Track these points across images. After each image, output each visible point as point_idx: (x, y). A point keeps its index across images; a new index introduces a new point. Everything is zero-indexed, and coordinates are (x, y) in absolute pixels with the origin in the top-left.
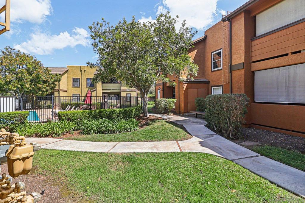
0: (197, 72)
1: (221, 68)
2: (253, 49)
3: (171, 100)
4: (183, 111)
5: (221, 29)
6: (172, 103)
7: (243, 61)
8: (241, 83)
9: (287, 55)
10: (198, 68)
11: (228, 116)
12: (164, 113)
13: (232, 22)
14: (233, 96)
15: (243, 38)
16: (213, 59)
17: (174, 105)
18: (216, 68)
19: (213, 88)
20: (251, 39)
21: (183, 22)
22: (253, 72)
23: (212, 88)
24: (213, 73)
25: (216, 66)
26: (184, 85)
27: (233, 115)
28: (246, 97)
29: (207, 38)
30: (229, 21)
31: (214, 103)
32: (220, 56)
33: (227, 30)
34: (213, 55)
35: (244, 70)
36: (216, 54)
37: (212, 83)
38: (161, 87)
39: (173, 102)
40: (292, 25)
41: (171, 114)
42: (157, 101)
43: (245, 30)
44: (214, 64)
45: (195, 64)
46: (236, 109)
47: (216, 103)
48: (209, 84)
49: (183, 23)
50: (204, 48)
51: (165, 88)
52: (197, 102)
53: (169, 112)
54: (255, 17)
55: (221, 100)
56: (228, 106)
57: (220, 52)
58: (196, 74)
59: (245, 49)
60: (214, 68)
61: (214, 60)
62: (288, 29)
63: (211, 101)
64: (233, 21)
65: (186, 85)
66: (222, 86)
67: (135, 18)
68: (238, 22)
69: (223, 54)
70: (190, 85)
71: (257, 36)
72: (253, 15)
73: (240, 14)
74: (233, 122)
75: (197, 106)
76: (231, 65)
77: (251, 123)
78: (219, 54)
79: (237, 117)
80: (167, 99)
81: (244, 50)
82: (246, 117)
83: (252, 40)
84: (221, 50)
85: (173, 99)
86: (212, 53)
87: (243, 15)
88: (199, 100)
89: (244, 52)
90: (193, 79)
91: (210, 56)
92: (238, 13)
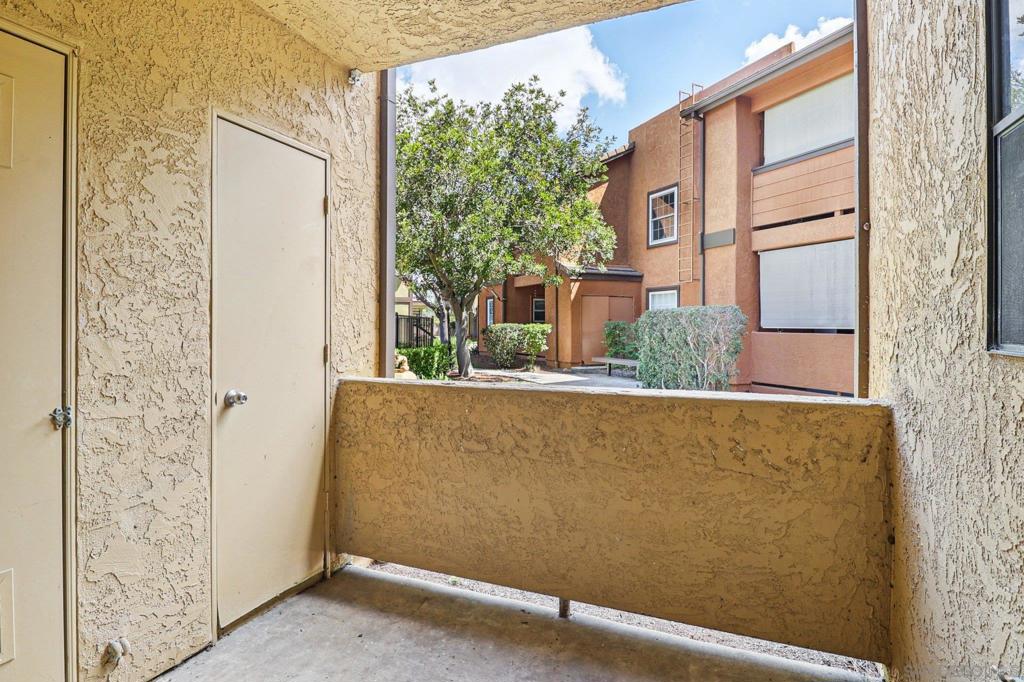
0: (613, 249)
1: (674, 238)
2: (757, 195)
3: (536, 327)
4: (568, 359)
5: (675, 128)
6: (539, 335)
7: (734, 226)
8: (727, 281)
9: (831, 215)
10: (615, 237)
11: (699, 358)
12: (513, 367)
13: (707, 123)
14: (710, 312)
15: (734, 168)
16: (654, 212)
17: (545, 342)
18: (661, 237)
19: (653, 295)
20: (753, 171)
21: (580, 112)
22: (756, 253)
23: (651, 294)
24: (653, 252)
25: (662, 231)
26: (572, 284)
27: (708, 355)
28: (739, 313)
29: (637, 150)
30: (700, 119)
31: (662, 329)
32: (673, 206)
33: (691, 136)
34: (653, 200)
35: (734, 247)
36: (661, 198)
37: (648, 282)
38: (499, 290)
39: (543, 333)
40: (842, 146)
41: (535, 368)
42: (491, 332)
43: (738, 146)
44: (655, 227)
45: (606, 226)
46: (717, 342)
47: (670, 330)
48: (641, 282)
49: (579, 115)
50: (628, 178)
51: (512, 294)
52: (609, 334)
53: (529, 362)
54: (762, 114)
55: (683, 321)
56: (699, 335)
57: (672, 195)
58: (610, 256)
59: (738, 196)
60: (655, 238)
61: (654, 216)
62: (833, 155)
63: (656, 325)
64: (709, 120)
65: (578, 284)
66: (677, 288)
67: (437, 87)
68: (722, 124)
69: (679, 200)
70: (590, 284)
71: (767, 162)
72: (757, 108)
73: (727, 104)
74: (710, 374)
75: (610, 346)
76: (703, 234)
77: (748, 382)
78: (669, 199)
79: (718, 361)
80: (522, 326)
81: (735, 197)
82: (738, 360)
83: (755, 172)
84: (675, 189)
85: (541, 326)
86: (649, 194)
87: (734, 106)
88: (615, 328)
89: (735, 202)
90: (603, 269)
91: (642, 204)
92: (721, 102)
